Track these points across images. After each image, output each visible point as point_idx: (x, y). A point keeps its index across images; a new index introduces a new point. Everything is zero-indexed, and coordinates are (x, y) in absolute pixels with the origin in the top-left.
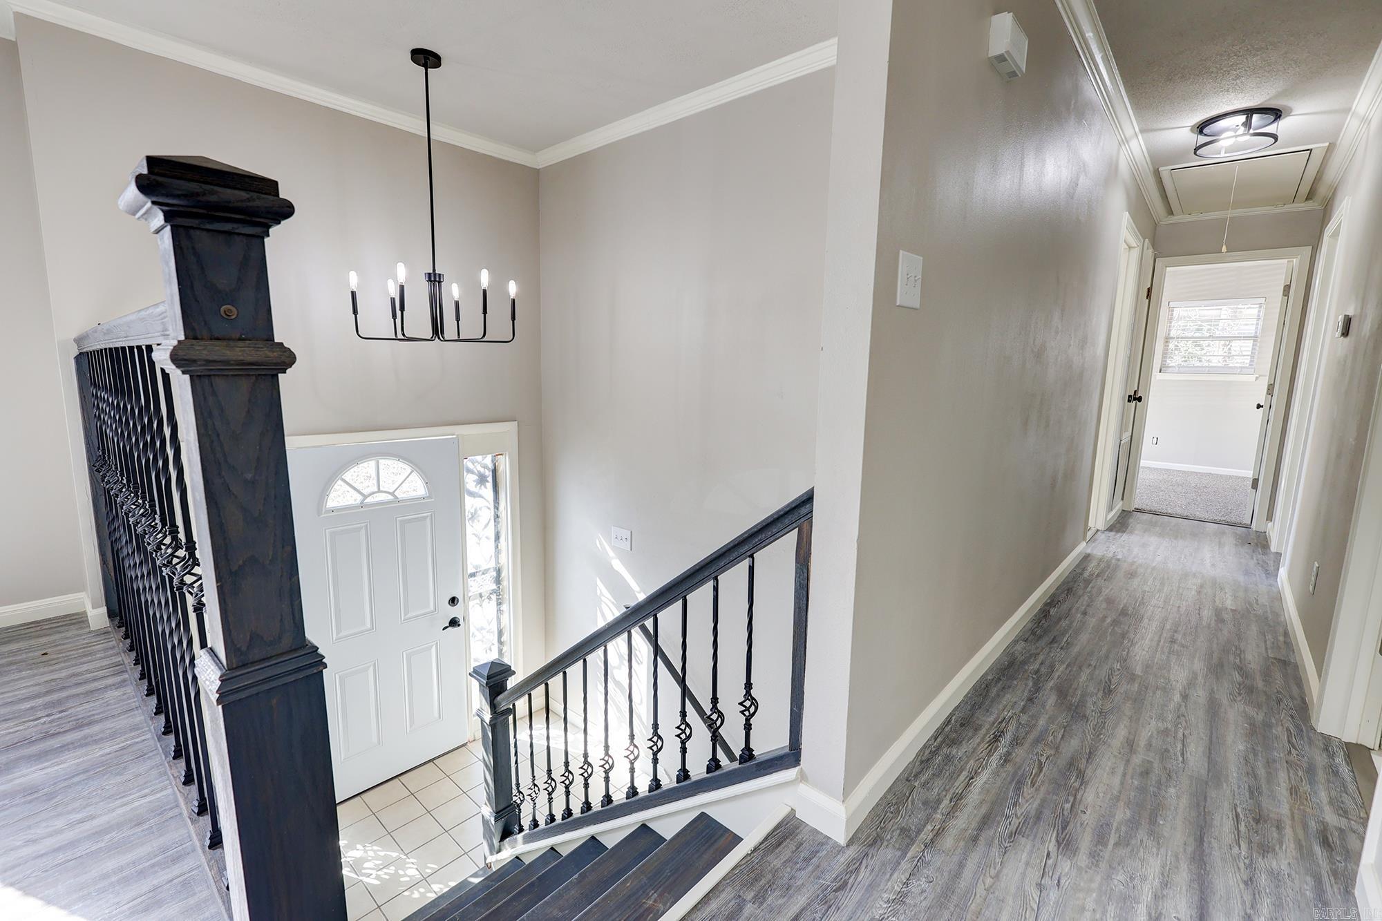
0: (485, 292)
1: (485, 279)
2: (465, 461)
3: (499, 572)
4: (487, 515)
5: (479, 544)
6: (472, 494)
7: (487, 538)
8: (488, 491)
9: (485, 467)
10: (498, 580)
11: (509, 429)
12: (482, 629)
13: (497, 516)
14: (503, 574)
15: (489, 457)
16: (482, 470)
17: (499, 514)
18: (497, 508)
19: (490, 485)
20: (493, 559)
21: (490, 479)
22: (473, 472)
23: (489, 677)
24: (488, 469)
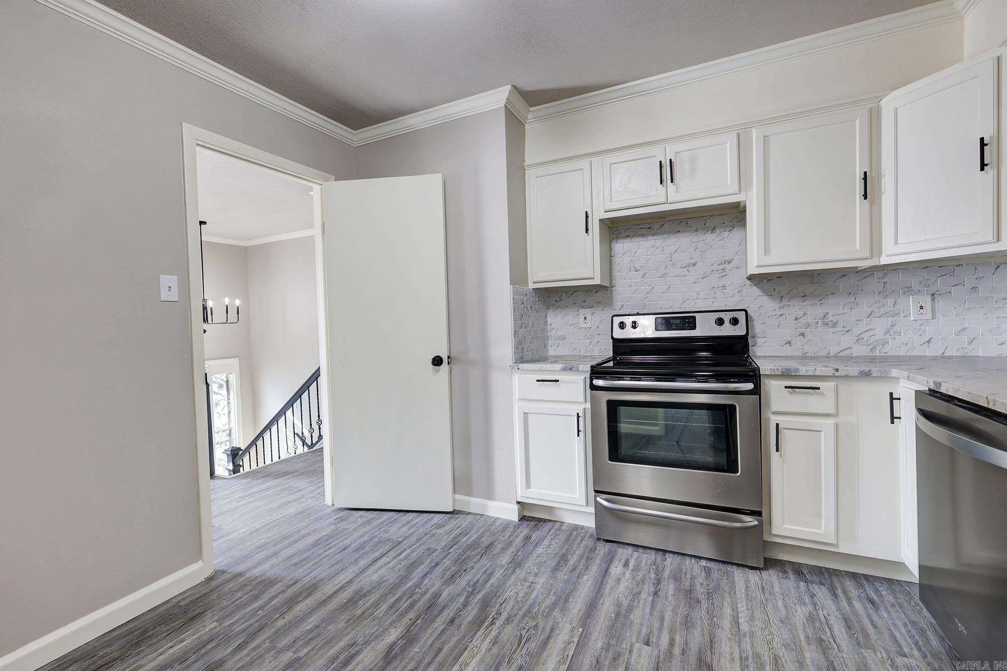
0: (227, 306)
1: (227, 301)
2: (213, 377)
3: (230, 431)
4: (224, 403)
5: (219, 417)
6: (216, 393)
7: (224, 414)
8: (224, 392)
9: (222, 380)
10: (230, 435)
11: (235, 361)
12: (221, 459)
13: (229, 403)
14: (233, 432)
15: (225, 375)
16: (221, 382)
17: (230, 402)
18: (229, 399)
19: (225, 389)
20: (227, 424)
21: (225, 386)
22: (215, 383)
23: (231, 451)
24: (224, 381)
